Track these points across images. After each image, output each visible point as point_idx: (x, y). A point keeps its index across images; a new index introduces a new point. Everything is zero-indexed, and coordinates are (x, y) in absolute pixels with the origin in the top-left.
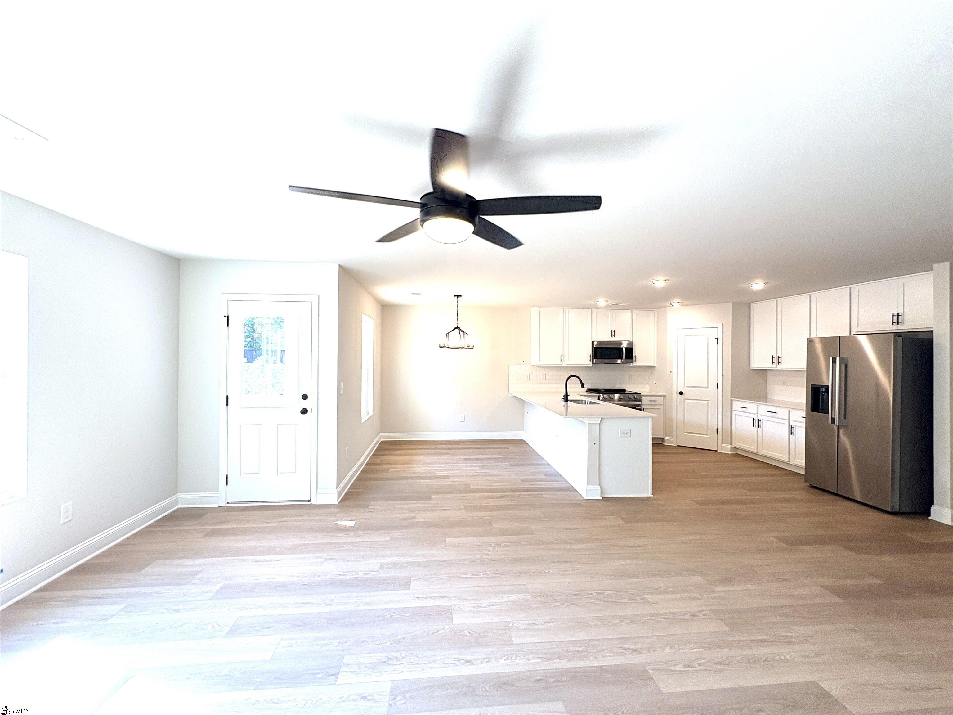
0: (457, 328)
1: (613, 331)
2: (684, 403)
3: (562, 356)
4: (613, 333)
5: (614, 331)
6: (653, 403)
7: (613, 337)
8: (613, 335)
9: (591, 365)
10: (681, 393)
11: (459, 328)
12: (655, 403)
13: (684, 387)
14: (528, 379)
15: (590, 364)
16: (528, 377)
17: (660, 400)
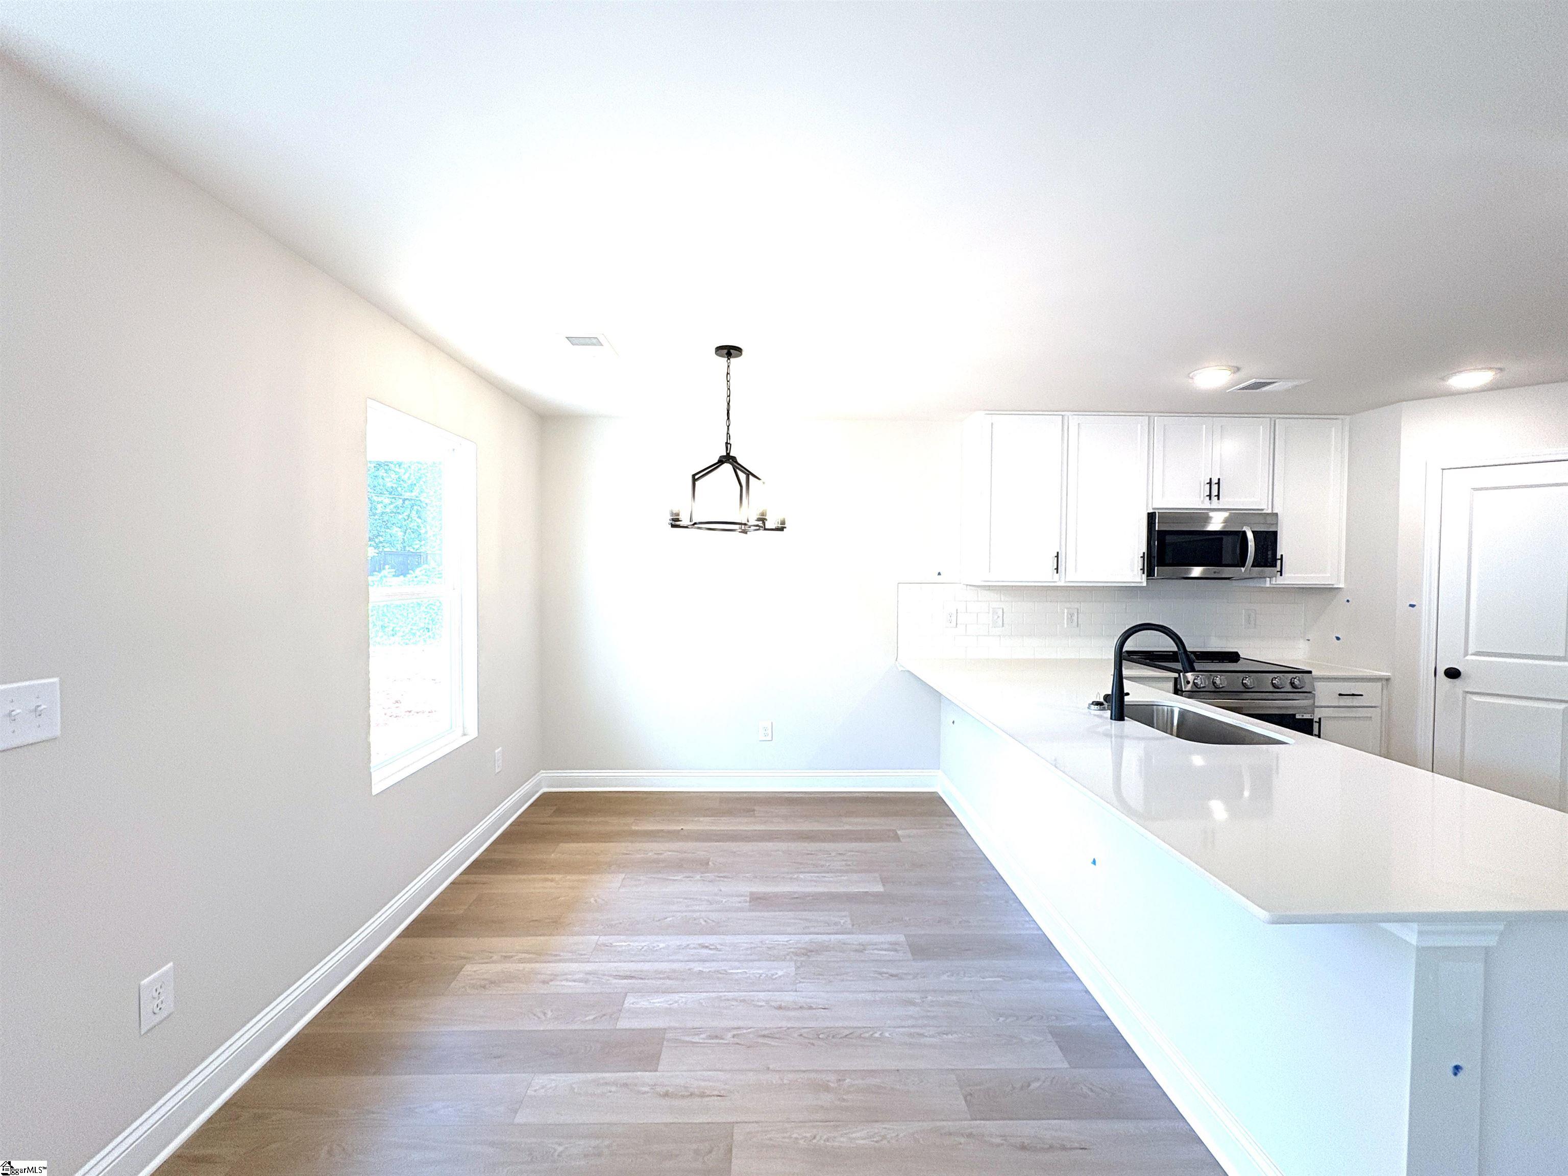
0: (727, 458)
1: (1215, 481)
2: (1464, 703)
3: (1057, 557)
4: (1215, 488)
5: (1218, 483)
6: (1348, 701)
7: (1215, 499)
8: (1215, 492)
9: (1145, 584)
10: (1453, 674)
11: (734, 459)
12: (1355, 702)
13: (1466, 654)
14: (954, 623)
15: (1141, 579)
16: (954, 618)
17: (1371, 693)
